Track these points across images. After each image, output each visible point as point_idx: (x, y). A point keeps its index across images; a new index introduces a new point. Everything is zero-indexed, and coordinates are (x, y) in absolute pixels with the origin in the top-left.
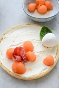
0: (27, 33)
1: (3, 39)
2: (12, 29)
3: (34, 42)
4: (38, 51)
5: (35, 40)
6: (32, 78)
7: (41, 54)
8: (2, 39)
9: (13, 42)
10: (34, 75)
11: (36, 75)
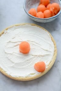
0: (29, 33)
1: (5, 33)
2: (16, 26)
3: (33, 44)
4: (33, 54)
5: (34, 42)
6: (17, 78)
7: (35, 57)
8: (3, 33)
9: (13, 38)
10: (20, 77)
11: (22, 77)
